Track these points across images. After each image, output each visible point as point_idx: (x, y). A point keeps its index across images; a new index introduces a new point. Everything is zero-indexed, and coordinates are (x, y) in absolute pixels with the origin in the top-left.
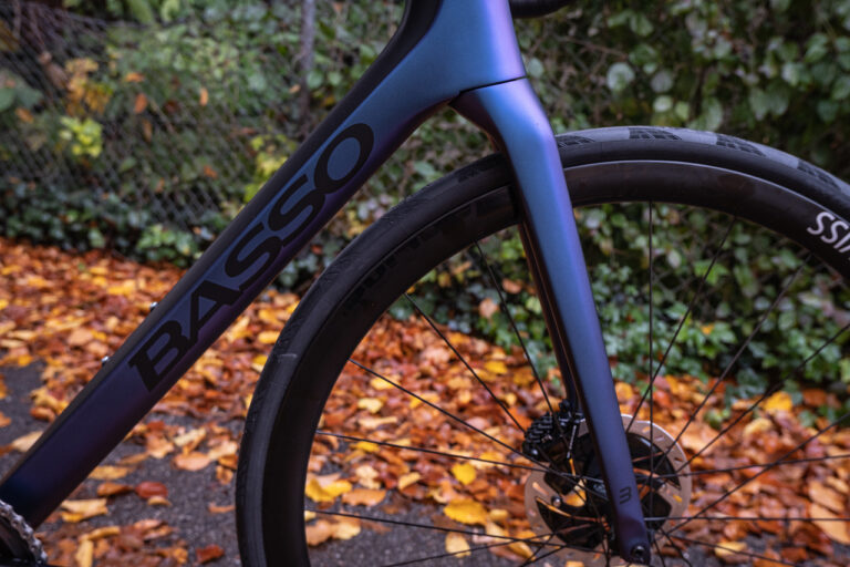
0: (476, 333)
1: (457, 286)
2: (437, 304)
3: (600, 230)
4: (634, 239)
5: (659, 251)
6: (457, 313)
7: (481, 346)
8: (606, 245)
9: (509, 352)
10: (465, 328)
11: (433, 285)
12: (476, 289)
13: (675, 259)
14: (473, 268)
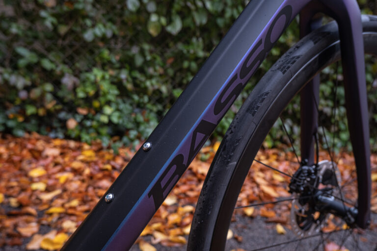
0: (67, 137)
1: (50, 114)
2: (39, 125)
3: (127, 80)
4: (144, 82)
5: (156, 87)
6: (52, 129)
7: (72, 144)
8: (129, 86)
9: (90, 144)
10: (61, 135)
11: (35, 116)
12: (62, 115)
13: (164, 89)
14: (57, 104)
